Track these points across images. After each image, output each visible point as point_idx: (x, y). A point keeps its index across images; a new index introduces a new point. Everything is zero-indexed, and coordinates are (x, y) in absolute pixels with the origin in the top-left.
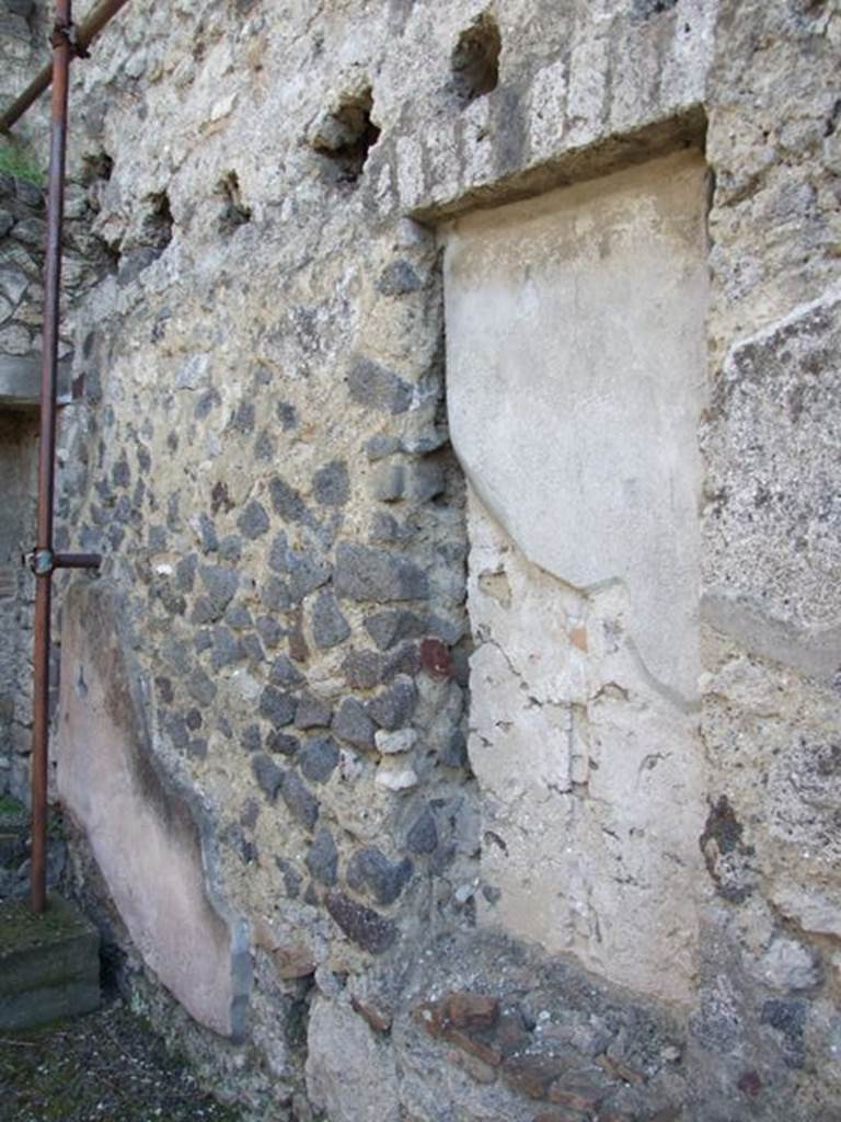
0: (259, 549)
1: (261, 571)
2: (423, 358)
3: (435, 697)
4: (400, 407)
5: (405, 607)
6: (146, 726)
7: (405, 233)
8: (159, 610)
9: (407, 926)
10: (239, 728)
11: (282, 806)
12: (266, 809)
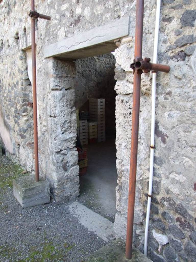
0: (13, 92)
1: (13, 95)
2: (25, 68)
3: (30, 109)
4: (22, 74)
5: (24, 98)
6: (5, 117)
7: (21, 52)
8: (5, 101)
9: (27, 136)
10: (13, 115)
11: (17, 124)
12: (15, 125)
